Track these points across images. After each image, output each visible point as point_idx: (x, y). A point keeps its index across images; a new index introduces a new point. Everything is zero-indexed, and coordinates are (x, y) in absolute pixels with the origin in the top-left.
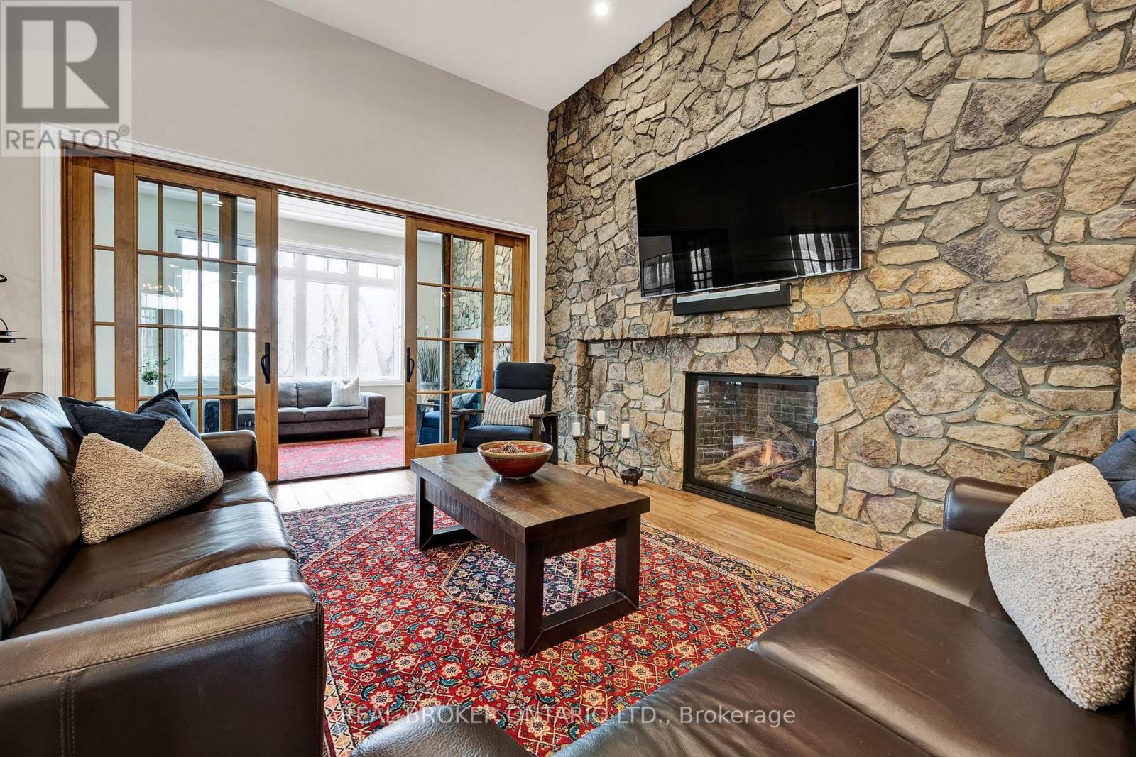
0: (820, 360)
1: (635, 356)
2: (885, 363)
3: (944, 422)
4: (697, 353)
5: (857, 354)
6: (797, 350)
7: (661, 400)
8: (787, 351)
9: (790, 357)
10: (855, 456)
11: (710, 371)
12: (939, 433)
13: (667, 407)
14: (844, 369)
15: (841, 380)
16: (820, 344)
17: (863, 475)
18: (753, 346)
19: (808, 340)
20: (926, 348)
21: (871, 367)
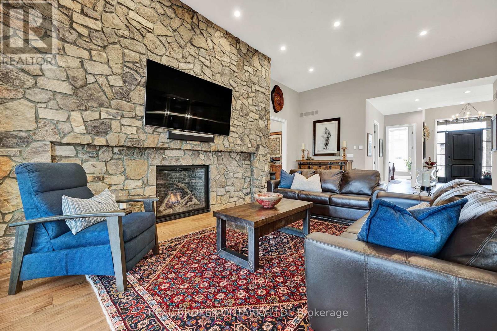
0: (211, 160)
1: (115, 157)
2: (224, 160)
3: (233, 173)
4: (164, 156)
5: (219, 157)
6: (205, 156)
7: (141, 182)
8: (202, 156)
9: (203, 159)
10: (219, 186)
11: (172, 164)
12: (232, 177)
13: (146, 184)
14: (216, 162)
15: (215, 165)
16: (211, 155)
17: (220, 191)
18: (190, 155)
19: (208, 153)
20: (231, 157)
21: (221, 162)
